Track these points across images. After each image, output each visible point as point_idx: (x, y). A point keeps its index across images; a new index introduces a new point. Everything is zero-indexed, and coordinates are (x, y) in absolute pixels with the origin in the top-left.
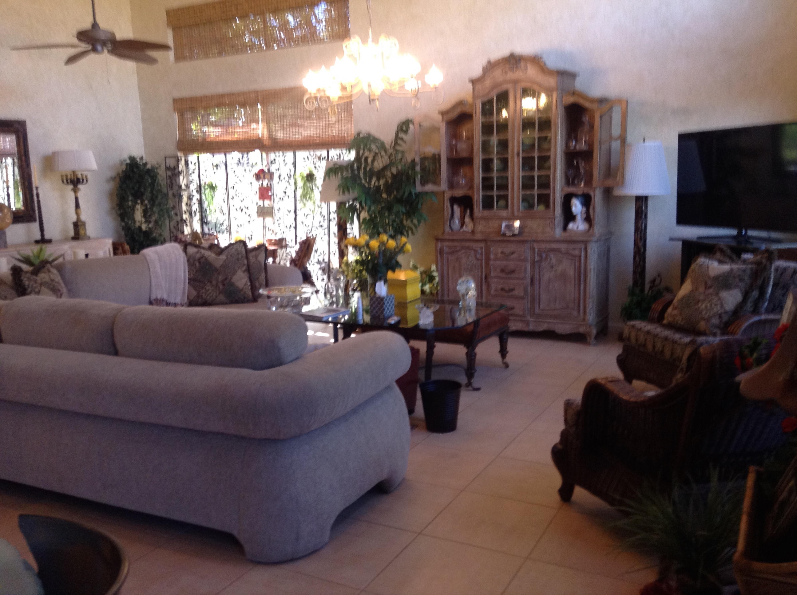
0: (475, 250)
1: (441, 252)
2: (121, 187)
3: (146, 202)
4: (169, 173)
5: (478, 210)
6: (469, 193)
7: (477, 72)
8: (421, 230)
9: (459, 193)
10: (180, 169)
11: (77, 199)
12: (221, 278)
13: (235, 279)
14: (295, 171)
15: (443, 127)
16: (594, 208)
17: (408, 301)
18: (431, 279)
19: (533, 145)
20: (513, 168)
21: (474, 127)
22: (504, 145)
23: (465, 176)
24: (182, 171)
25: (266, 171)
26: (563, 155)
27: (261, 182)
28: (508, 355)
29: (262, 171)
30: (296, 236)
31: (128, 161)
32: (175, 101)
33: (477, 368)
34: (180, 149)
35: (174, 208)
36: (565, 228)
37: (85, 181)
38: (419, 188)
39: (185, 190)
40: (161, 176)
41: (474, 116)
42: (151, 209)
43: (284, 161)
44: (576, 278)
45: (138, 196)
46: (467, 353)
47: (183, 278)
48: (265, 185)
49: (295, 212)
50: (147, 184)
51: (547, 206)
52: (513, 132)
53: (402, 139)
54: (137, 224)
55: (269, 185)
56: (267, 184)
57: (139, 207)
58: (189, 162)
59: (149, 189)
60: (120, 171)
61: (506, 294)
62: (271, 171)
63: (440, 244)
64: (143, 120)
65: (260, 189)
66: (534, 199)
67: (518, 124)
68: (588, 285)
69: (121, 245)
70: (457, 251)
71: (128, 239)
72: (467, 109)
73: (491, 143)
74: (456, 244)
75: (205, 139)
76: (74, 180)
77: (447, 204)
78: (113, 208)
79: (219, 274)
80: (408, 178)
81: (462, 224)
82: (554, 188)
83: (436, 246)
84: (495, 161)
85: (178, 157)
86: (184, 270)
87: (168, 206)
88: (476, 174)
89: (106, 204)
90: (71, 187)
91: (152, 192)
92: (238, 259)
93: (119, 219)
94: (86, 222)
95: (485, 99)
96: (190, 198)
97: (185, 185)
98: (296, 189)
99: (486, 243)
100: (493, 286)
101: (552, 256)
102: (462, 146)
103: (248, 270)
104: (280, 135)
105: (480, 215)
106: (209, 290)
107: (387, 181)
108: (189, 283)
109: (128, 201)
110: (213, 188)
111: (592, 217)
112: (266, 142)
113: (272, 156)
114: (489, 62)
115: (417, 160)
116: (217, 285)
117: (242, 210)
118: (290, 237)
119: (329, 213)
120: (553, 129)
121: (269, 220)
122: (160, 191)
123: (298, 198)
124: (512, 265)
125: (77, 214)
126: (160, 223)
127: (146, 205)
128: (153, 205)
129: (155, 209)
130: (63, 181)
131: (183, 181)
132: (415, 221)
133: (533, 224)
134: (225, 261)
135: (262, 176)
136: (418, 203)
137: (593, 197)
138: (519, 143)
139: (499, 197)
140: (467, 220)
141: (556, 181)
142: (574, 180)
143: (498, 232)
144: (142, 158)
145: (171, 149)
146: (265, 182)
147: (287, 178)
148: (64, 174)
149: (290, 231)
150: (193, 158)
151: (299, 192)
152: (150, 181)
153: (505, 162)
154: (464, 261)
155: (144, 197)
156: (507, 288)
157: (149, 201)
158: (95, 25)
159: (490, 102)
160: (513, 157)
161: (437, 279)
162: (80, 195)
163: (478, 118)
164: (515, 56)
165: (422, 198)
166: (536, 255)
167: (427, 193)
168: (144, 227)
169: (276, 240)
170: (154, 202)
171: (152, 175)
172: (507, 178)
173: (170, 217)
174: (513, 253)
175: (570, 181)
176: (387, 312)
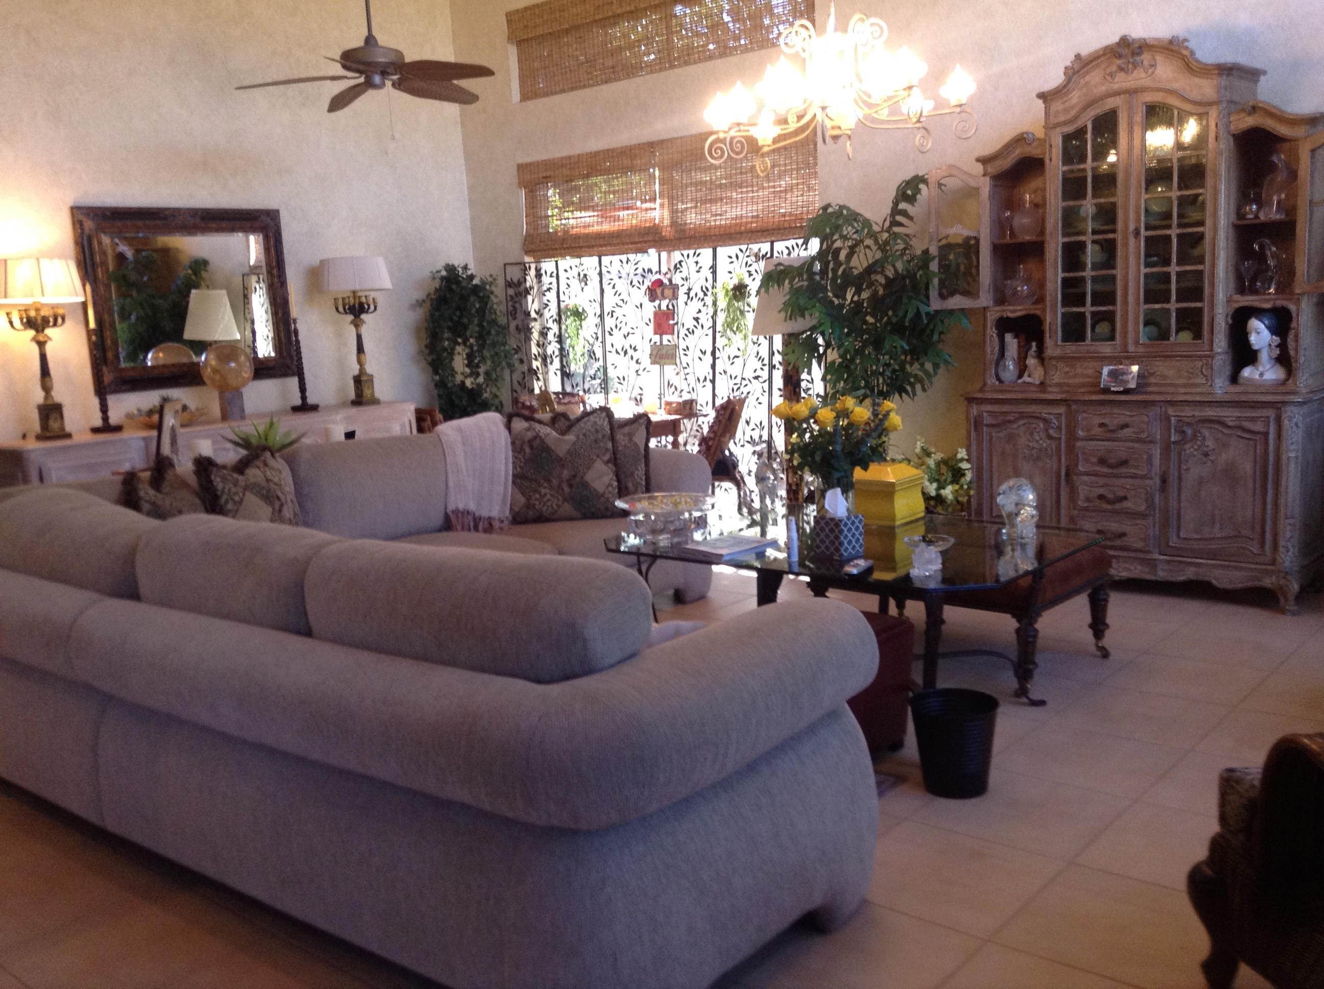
0: (1045, 421)
1: (977, 423)
2: (432, 316)
3: (472, 340)
4: (511, 292)
5: (1054, 345)
6: (1036, 310)
7: (1054, 78)
8: (941, 381)
9: (1015, 311)
10: (528, 285)
11: (359, 338)
12: (566, 474)
13: (589, 477)
14: (715, 280)
15: (985, 186)
16: (1296, 336)
17: (898, 523)
18: (957, 474)
19: (1168, 216)
20: (1126, 258)
21: (1048, 183)
22: (1107, 215)
23: (1028, 280)
24: (531, 288)
25: (666, 281)
26: (1231, 231)
27: (657, 302)
28: (1108, 633)
29: (659, 283)
30: (714, 396)
31: (444, 273)
32: (521, 167)
33: (1038, 658)
34: (528, 252)
35: (517, 350)
36: (1234, 378)
37: (372, 307)
38: (936, 304)
39: (535, 320)
40: (496, 296)
41: (1047, 161)
42: (480, 351)
43: (697, 263)
44: (1258, 477)
45: (459, 330)
46: (1018, 631)
47: (503, 473)
48: (664, 307)
49: (713, 353)
50: (473, 311)
51: (1198, 335)
52: (1127, 188)
53: (904, 213)
54: (459, 378)
55: (671, 307)
56: (668, 306)
57: (459, 349)
58: (543, 272)
59: (476, 321)
60: (432, 291)
61: (1109, 507)
62: (674, 282)
63: (974, 410)
64: (472, 203)
65: (656, 314)
66: (1169, 319)
67: (1137, 176)
68: (1282, 489)
69: (430, 413)
70: (1010, 422)
71: (443, 402)
72: (1034, 151)
73: (1082, 212)
74: (1006, 408)
75: (568, 232)
76: (354, 305)
77: (992, 332)
78: (420, 352)
79: (563, 466)
80: (915, 287)
81: (1022, 369)
82: (1212, 295)
83: (968, 413)
84: (1089, 246)
85: (524, 264)
86: (506, 459)
87: (507, 347)
88: (1050, 274)
89: (410, 346)
90: (351, 317)
91: (480, 325)
92: (596, 441)
93: (430, 370)
94: (375, 375)
95: (1069, 129)
96: (544, 334)
97: (535, 311)
98: (715, 313)
99: (1069, 406)
100: (1083, 491)
101: (1206, 433)
102: (1022, 221)
103: (615, 460)
104: (692, 218)
105: (1058, 352)
106: (545, 495)
107: (875, 292)
108: (513, 482)
109: (442, 340)
110: (578, 314)
111: (1292, 353)
112: (667, 232)
113: (677, 256)
114: (1078, 57)
115: (933, 250)
116: (559, 486)
117: (626, 353)
118: (703, 396)
119: (772, 354)
120: (1209, 181)
121: (669, 370)
122: (494, 322)
123: (719, 328)
124: (1120, 449)
125: (360, 362)
126: (494, 376)
127: (471, 346)
128: (482, 346)
129: (486, 353)
130: (337, 309)
131: (533, 305)
132: (929, 366)
133: (1165, 369)
134: (574, 444)
135: (659, 291)
136: (932, 331)
137: (1294, 315)
138: (1138, 208)
139: (1098, 318)
140: (1031, 362)
141: (1217, 281)
142: (1253, 280)
143: (1095, 386)
144: (465, 268)
145: (514, 251)
146: (664, 304)
147: (701, 295)
148: (340, 296)
149: (704, 386)
150: (548, 266)
151: (721, 318)
152: (478, 306)
153: (1109, 248)
154: (1023, 441)
155: (468, 333)
156: (1111, 496)
157: (477, 339)
158: (370, 40)
159: (1080, 133)
160: (1125, 238)
161: (969, 476)
162: (364, 330)
163: (1056, 168)
164: (1131, 41)
165: (942, 322)
166: (1173, 431)
167: (951, 312)
168: (469, 383)
169: (679, 403)
170: (485, 341)
171: (481, 294)
172: (1114, 278)
173: (510, 366)
174: (1125, 426)
175: (1244, 284)
176: (847, 549)
